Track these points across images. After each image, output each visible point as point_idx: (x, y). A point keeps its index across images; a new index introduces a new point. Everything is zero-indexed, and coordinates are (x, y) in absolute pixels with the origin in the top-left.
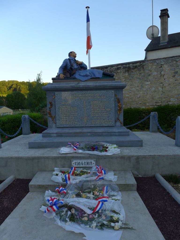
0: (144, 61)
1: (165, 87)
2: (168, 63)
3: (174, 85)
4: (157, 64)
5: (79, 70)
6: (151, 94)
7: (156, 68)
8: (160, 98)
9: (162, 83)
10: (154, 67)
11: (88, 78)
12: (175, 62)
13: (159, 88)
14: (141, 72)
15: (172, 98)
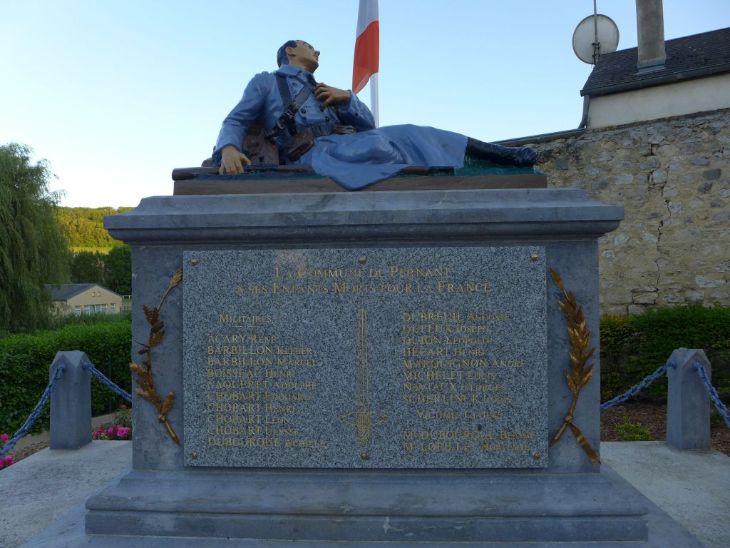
0: (582, 133)
1: (671, 231)
2: (677, 140)
3: (707, 223)
4: (635, 142)
5: (333, 132)
6: (611, 259)
7: (629, 158)
8: (650, 275)
9: (655, 216)
10: (622, 153)
11: (384, 174)
12: (705, 135)
13: (647, 235)
14: (568, 174)
15: (700, 277)
